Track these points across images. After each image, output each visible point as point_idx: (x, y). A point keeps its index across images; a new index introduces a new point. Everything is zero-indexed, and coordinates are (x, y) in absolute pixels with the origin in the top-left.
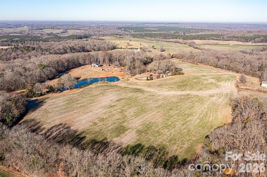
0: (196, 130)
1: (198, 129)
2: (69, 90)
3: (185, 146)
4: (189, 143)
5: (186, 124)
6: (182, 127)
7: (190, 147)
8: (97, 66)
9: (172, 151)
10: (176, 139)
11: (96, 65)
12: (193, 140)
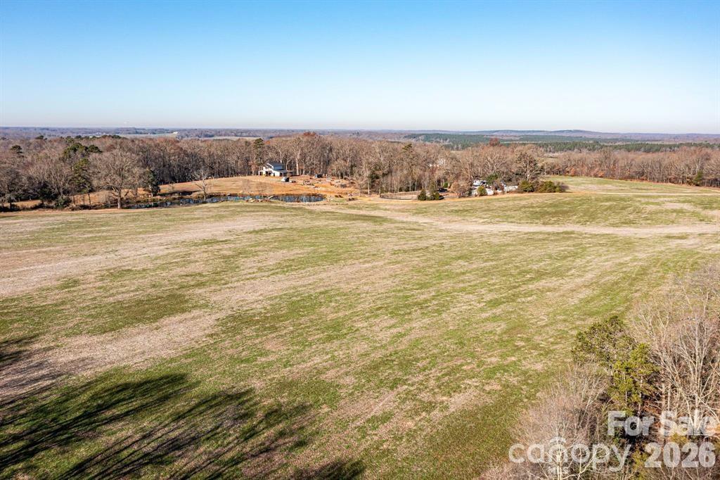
0: (561, 326)
1: (578, 323)
2: (119, 207)
3: (458, 401)
4: (487, 388)
5: (513, 301)
6: (482, 310)
7: (486, 410)
8: (277, 174)
9: (343, 424)
10: (417, 360)
11: (273, 172)
12: (525, 373)
